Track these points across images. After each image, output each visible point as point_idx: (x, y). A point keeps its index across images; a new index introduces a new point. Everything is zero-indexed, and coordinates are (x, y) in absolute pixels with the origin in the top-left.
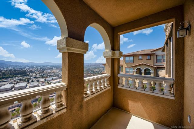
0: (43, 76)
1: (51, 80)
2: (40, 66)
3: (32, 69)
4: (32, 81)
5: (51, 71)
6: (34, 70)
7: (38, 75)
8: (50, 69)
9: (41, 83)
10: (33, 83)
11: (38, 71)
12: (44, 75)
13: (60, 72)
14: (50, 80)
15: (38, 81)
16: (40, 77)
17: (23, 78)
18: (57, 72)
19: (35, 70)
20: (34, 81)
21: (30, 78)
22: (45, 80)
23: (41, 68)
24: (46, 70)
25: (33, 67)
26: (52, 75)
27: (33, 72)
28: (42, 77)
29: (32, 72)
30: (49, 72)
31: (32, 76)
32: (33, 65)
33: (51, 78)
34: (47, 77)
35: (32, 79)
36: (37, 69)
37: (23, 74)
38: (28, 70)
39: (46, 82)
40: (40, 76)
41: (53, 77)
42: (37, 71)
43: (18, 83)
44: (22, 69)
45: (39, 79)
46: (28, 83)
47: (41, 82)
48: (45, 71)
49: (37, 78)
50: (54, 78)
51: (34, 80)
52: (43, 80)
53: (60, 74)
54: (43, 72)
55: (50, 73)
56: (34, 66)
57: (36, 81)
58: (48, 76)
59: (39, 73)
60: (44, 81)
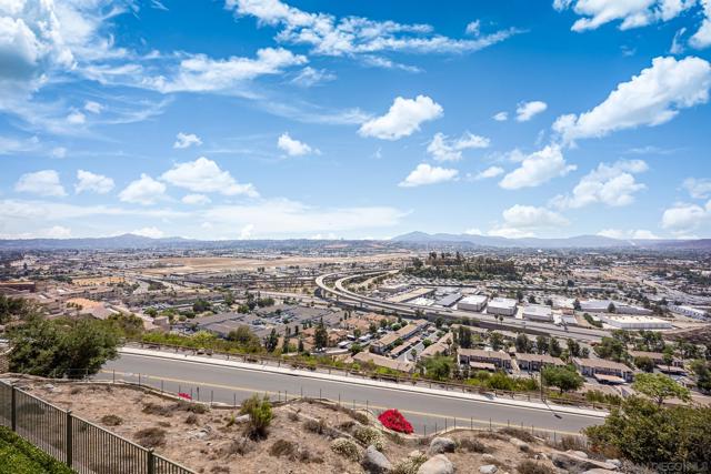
0: (569, 288)
1: (604, 311)
2: (556, 252)
3: (530, 261)
4: (532, 300)
5: (604, 273)
6: (537, 264)
7: (550, 283)
8: (597, 263)
9: (560, 311)
10: (533, 306)
11: (551, 269)
12: (571, 283)
13: (652, 284)
14: (599, 311)
15: (550, 303)
16: (556, 292)
17: (506, 284)
18: (638, 279)
19: (541, 264)
20: (536, 299)
21: (525, 289)
22: (577, 306)
23: (560, 260)
24: (580, 266)
25: (533, 253)
26: (608, 293)
27: (535, 271)
28: (565, 291)
29: (530, 268)
30: (595, 276)
31: (532, 283)
32: (533, 247)
33: (604, 305)
34: (584, 294)
35: (530, 293)
36: (546, 260)
37: (506, 273)
38: (519, 262)
39: (581, 314)
40: (557, 287)
41: (616, 298)
42: (546, 267)
43: (494, 296)
44: (504, 257)
45: (552, 296)
46: (520, 303)
47: (561, 308)
48: (577, 272)
49: (546, 291)
50: (617, 304)
51: (537, 296)
52: (569, 303)
53: (655, 293)
54: (569, 272)
55: (599, 279)
56: (536, 250)
57: (542, 303)
58: (590, 290)
59: (552, 274)
60: (572, 307)
